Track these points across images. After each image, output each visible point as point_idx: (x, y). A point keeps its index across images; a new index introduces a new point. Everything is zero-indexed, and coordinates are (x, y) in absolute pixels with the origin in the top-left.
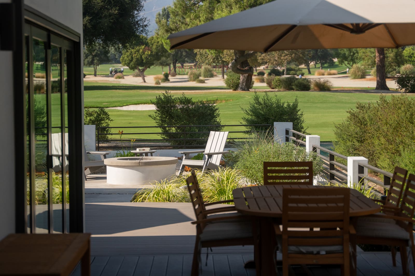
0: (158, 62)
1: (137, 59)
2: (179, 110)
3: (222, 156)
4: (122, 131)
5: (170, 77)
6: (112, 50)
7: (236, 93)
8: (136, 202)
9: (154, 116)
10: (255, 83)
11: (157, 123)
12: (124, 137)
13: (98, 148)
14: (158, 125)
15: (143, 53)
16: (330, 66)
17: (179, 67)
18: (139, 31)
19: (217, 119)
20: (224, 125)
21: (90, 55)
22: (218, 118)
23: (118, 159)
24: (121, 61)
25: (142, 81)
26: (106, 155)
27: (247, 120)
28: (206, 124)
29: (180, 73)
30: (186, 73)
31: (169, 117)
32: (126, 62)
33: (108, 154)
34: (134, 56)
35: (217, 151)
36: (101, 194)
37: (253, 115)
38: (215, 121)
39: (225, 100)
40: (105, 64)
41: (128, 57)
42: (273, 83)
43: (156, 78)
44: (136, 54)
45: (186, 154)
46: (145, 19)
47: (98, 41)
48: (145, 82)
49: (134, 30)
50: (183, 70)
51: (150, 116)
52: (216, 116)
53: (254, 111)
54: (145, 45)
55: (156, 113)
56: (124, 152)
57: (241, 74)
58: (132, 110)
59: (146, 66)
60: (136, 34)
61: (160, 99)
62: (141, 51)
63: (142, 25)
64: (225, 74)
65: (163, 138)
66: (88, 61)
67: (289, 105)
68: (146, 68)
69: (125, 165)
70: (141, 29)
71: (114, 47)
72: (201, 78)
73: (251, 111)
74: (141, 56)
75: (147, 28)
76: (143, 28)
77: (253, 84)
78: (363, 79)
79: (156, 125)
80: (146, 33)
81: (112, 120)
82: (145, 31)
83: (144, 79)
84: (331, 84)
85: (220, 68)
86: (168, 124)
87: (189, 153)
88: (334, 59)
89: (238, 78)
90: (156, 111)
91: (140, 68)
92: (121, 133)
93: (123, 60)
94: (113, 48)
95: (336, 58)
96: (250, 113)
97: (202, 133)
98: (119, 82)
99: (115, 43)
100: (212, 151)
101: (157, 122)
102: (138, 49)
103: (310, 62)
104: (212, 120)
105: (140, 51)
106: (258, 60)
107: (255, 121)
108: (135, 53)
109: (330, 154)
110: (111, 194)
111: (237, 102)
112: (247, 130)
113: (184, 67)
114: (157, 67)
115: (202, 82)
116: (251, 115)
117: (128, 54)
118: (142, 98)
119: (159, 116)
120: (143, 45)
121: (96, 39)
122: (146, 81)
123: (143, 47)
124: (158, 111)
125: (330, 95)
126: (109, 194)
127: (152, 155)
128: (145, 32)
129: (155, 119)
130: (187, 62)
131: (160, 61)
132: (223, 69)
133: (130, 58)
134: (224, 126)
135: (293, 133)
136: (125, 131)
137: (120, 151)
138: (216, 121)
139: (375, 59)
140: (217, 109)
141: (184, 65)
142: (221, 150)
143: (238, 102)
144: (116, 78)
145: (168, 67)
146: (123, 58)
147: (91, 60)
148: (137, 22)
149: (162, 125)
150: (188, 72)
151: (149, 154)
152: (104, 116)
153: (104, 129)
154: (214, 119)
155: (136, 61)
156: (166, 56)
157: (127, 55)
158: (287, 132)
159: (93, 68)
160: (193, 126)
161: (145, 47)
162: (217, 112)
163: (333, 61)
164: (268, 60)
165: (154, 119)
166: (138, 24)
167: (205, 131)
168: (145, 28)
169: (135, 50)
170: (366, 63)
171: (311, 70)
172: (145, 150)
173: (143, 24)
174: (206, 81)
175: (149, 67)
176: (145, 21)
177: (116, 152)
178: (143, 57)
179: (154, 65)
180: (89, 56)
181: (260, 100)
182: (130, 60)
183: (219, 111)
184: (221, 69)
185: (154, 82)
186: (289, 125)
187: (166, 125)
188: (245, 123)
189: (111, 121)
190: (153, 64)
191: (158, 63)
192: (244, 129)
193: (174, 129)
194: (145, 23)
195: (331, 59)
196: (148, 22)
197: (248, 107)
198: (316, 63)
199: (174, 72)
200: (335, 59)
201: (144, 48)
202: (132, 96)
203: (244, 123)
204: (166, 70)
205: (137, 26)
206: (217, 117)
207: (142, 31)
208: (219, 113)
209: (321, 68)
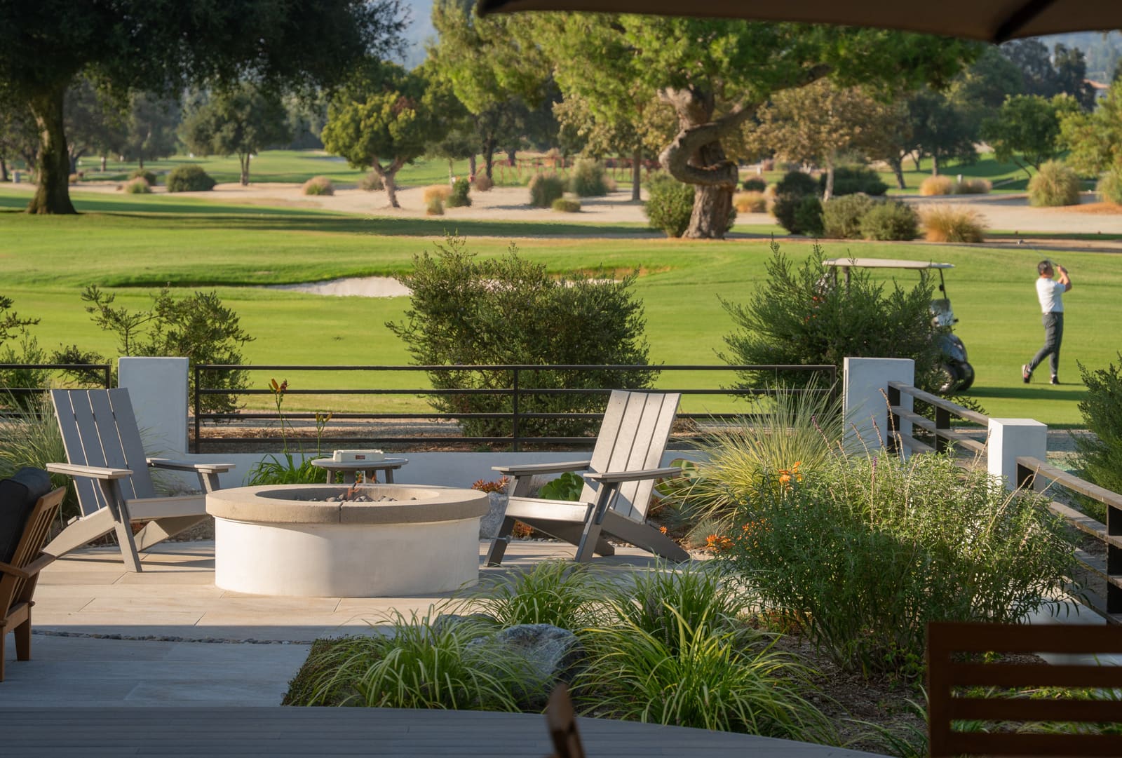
0: (439, 145)
1: (376, 133)
2: (497, 307)
3: (654, 488)
4: (285, 383)
5: (473, 194)
6: (291, 102)
7: (681, 245)
8: (305, 703)
9: (403, 327)
10: (739, 215)
11: (416, 354)
12: (292, 404)
13: (198, 445)
14: (420, 359)
15: (393, 115)
16: (964, 165)
17: (502, 163)
18: (376, 42)
19: (633, 340)
20: (658, 364)
21: (230, 120)
22: (637, 337)
23: (259, 494)
24: (323, 140)
25: (388, 202)
26: (219, 474)
27: (744, 348)
28: (595, 360)
29: (505, 182)
30: (521, 181)
31: (460, 331)
32: (341, 143)
33: (225, 470)
34: (366, 126)
35: (635, 467)
36: (180, 640)
37: (768, 330)
38: (626, 350)
39: (647, 267)
40: (279, 148)
41: (345, 127)
42: (796, 216)
43: (430, 195)
44: (372, 120)
45: (518, 474)
46: (397, 6)
47: (249, 73)
48: (396, 205)
49: (360, 39)
50: (513, 169)
51: (390, 326)
52: (629, 330)
53: (771, 315)
54: (397, 93)
55: (411, 314)
56: (290, 459)
57: (699, 183)
58: (347, 294)
59: (400, 159)
60: (369, 53)
61: (429, 263)
62: (386, 109)
63: (386, 23)
64: (641, 185)
65: (435, 406)
66: (224, 139)
67: (898, 295)
68: (401, 163)
69: (284, 520)
70: (385, 36)
71: (298, 91)
72: (569, 197)
73: (761, 312)
74: (386, 126)
75: (402, 34)
76: (389, 32)
77: (734, 216)
78: (1072, 208)
79: (415, 362)
80: (400, 51)
81: (247, 339)
82: (397, 43)
83: (393, 198)
84: (982, 223)
85: (629, 166)
86: (454, 360)
87: (528, 473)
88: (976, 146)
89: (686, 198)
90: (412, 309)
91: (384, 164)
92: (279, 390)
93: (329, 136)
94: (293, 94)
95: (983, 143)
96: (756, 322)
97: (577, 392)
98: (318, 204)
99: (300, 81)
100: (617, 468)
101: (415, 350)
102: (378, 102)
103: (902, 153)
104: (617, 345)
105: (383, 112)
106: (748, 143)
107: (777, 351)
108: (369, 116)
109: (1110, 507)
110: (221, 641)
111: (687, 276)
112: (744, 382)
113: (517, 163)
114: (435, 160)
115: (575, 209)
116: (759, 329)
117: (346, 118)
118: (381, 258)
119: (422, 328)
120: (393, 92)
121: (244, 66)
122: (400, 202)
123: (393, 98)
124: (419, 307)
125: (988, 258)
126: (211, 641)
127: (389, 480)
128: (396, 47)
129: (407, 337)
130: (527, 147)
131: (442, 143)
132: (637, 173)
133: (351, 131)
134: (658, 369)
135: (915, 400)
136: (296, 380)
137: (274, 455)
138: (632, 351)
139: (1110, 146)
140: (634, 306)
141: (518, 155)
142: (652, 466)
143: (691, 275)
144: (311, 192)
145: (468, 161)
146: (331, 130)
147: (231, 135)
148: (372, 15)
149: (434, 360)
150: (529, 179)
151: (381, 474)
152: (217, 325)
153: (222, 370)
154: (624, 340)
155: (371, 140)
156: (460, 128)
157: (343, 123)
158: (894, 395)
159: (239, 162)
160: (548, 368)
161: (398, 97)
162: (636, 314)
163: (973, 149)
164: (779, 145)
165: (406, 339)
166: (376, 23)
167: (588, 384)
168: (397, 33)
169: (368, 106)
170: (1082, 157)
171: (906, 177)
172: (363, 457)
173: (391, 20)
174: (583, 208)
175: (410, 162)
176: (395, 12)
177: (258, 457)
178: (393, 128)
179: (426, 155)
180: (226, 122)
181: (793, 273)
182: (351, 138)
183: (642, 313)
184: (628, 170)
185: (426, 207)
186: (901, 370)
187: (448, 364)
188: (738, 356)
189: (243, 340)
190: (421, 151)
191: (439, 148)
192: (732, 379)
193: (476, 375)
194: (397, 19)
195: (967, 144)
196: (405, 13)
197: (745, 299)
198: (922, 157)
199: (486, 177)
200: (980, 144)
201: (396, 101)
202: (351, 251)
203: (733, 357)
204: (463, 169)
205: (371, 28)
206: (632, 336)
207: (387, 42)
208: (643, 317)
209: (935, 171)
